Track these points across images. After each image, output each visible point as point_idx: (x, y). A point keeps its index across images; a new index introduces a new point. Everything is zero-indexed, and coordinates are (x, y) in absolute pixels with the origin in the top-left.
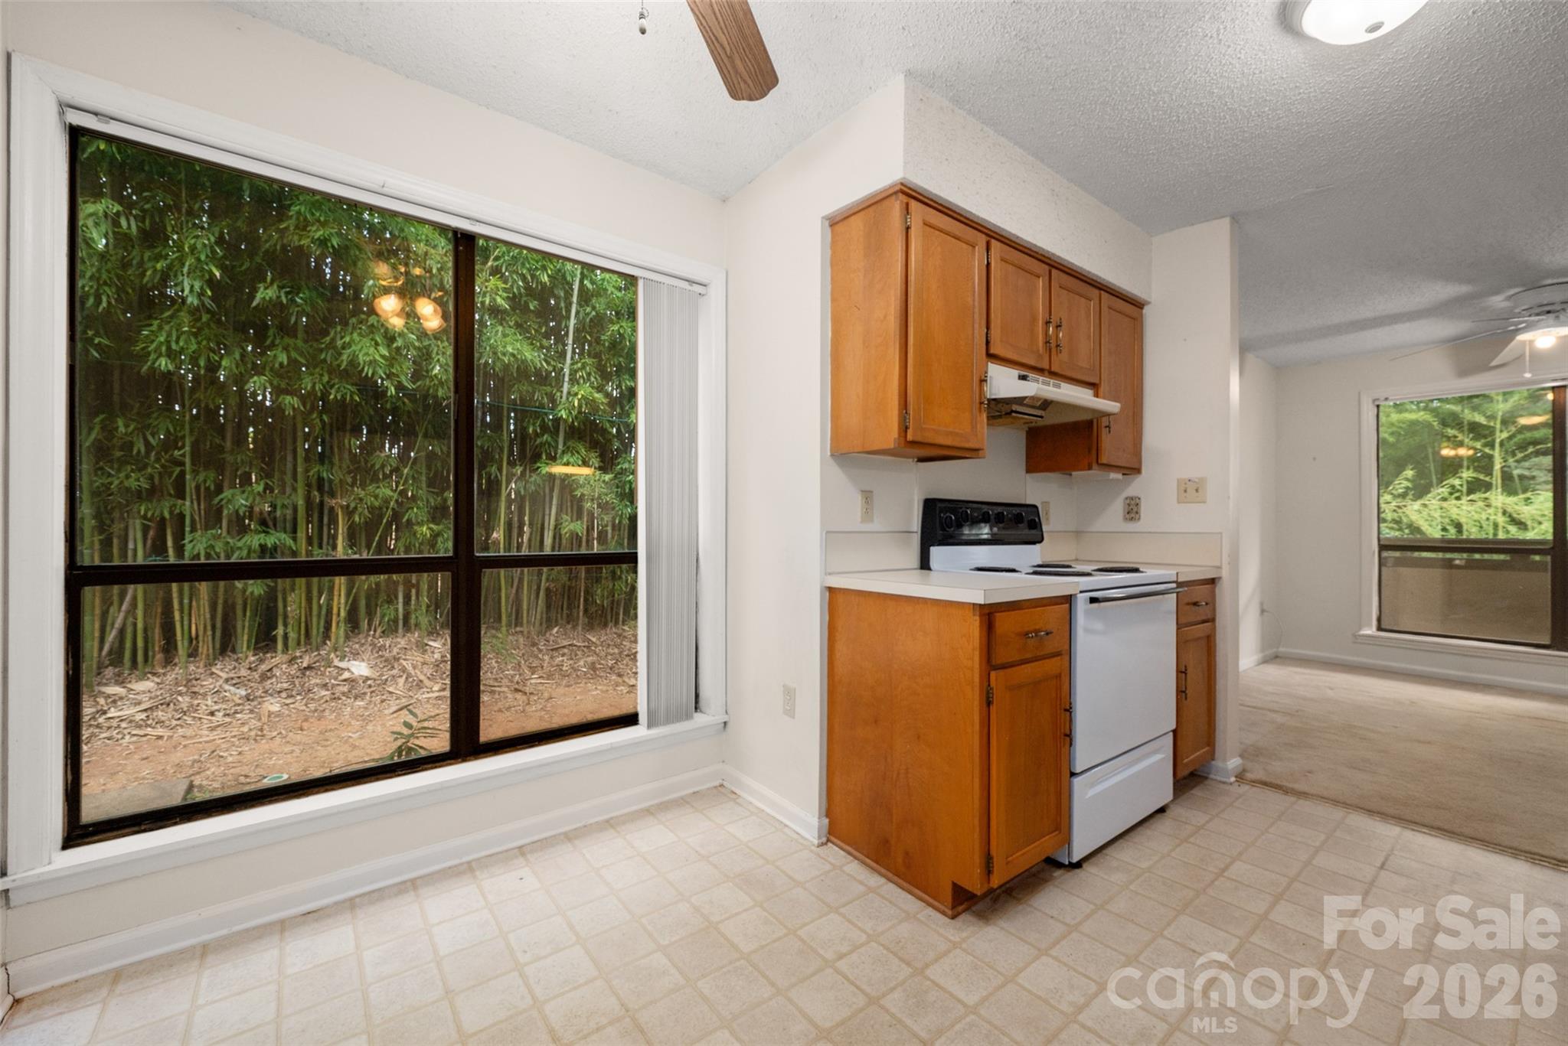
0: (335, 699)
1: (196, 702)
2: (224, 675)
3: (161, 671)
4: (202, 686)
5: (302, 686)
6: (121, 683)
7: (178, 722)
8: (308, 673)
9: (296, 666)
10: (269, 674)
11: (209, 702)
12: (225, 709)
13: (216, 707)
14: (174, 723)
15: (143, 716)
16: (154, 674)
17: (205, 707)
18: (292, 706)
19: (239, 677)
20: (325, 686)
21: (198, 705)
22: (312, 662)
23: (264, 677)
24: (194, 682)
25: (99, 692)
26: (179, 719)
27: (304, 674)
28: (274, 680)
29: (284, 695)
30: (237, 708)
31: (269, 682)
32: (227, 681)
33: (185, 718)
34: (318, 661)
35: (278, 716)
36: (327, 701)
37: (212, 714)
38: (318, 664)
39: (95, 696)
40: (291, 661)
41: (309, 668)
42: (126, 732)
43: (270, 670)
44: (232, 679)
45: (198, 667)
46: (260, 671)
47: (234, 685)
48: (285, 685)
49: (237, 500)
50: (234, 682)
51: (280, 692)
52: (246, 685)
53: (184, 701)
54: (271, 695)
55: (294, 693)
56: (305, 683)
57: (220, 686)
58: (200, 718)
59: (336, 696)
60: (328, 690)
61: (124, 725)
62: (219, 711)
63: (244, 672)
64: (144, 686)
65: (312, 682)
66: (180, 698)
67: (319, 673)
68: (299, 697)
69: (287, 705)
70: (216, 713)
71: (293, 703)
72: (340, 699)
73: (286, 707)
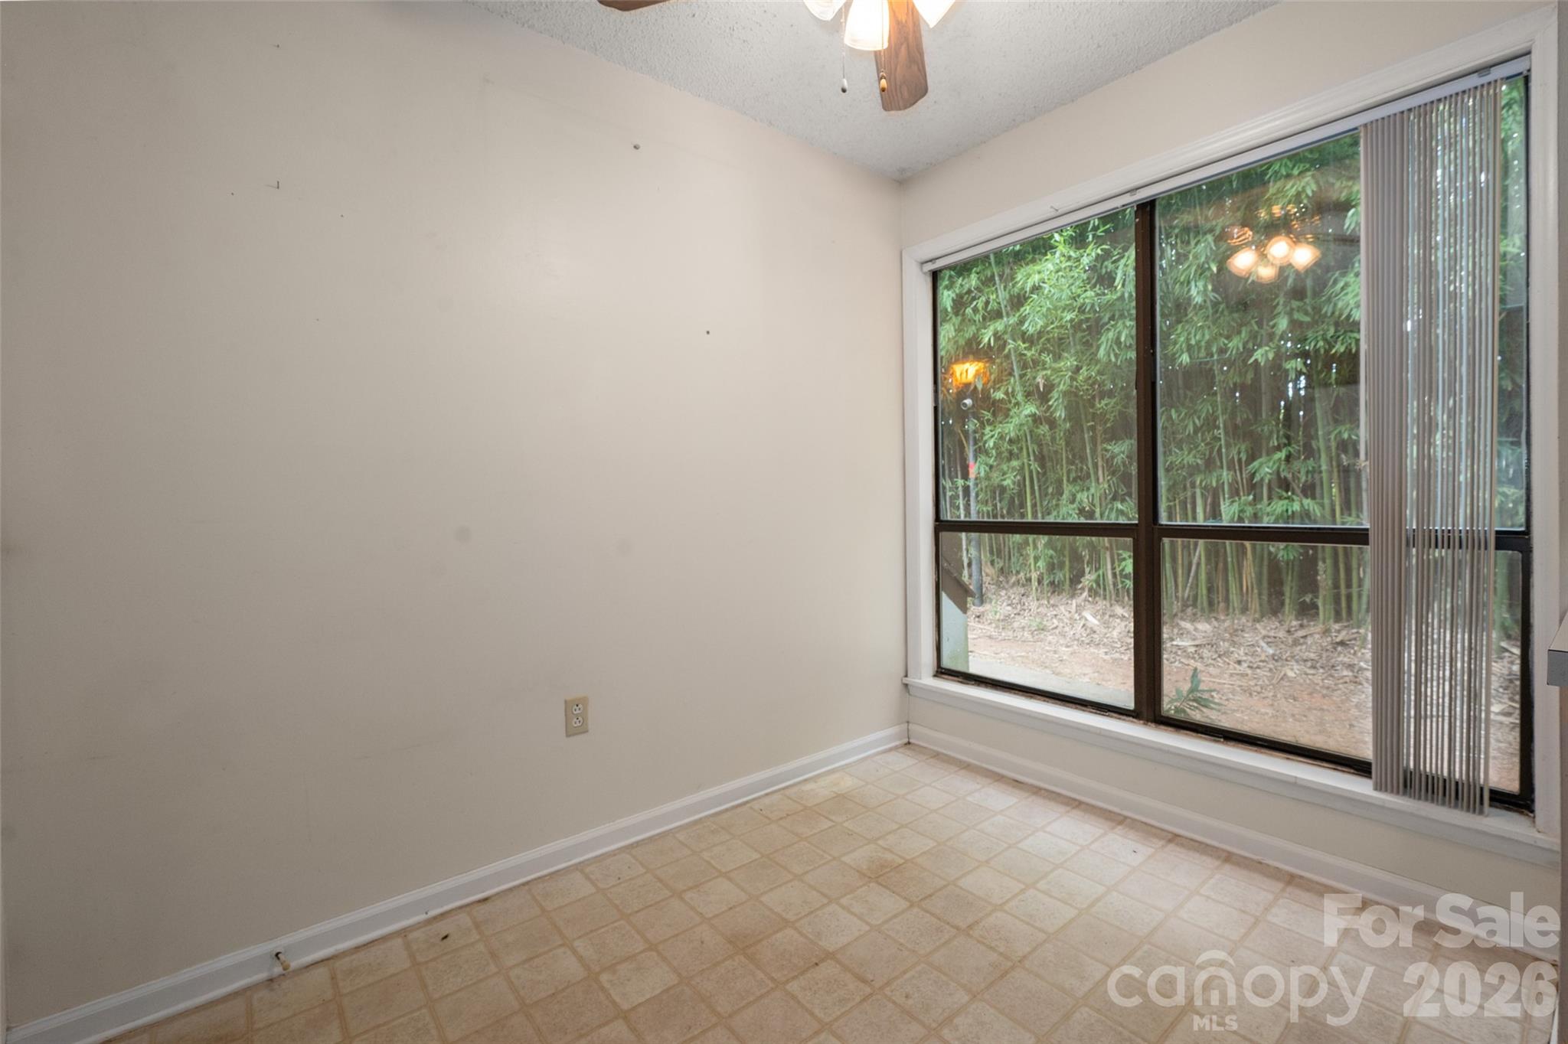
0: (1356, 682)
1: (1232, 649)
2: (1264, 632)
3: (1223, 618)
4: (1243, 637)
5: (1328, 661)
6: (1193, 621)
7: (1212, 662)
8: (1339, 648)
9: (1329, 639)
10: (1302, 641)
11: (1241, 652)
12: (1251, 662)
13: (1245, 658)
14: (1210, 661)
15: (1193, 649)
16: (1216, 619)
17: (1236, 656)
18: (1310, 677)
19: (1275, 637)
20: (1350, 667)
21: (1232, 653)
22: (1347, 638)
23: (1296, 643)
24: (1240, 632)
25: (1178, 624)
26: (1215, 659)
27: (1335, 649)
28: (1304, 647)
29: (1309, 664)
30: (1261, 664)
31: (1299, 648)
32: (1264, 637)
33: (1219, 659)
34: (1355, 639)
35: (1290, 681)
36: (1346, 683)
37: (1239, 662)
38: (1353, 642)
39: (1173, 627)
40: (1326, 632)
41: (1342, 643)
42: (1178, 658)
43: (1305, 637)
44: (1269, 637)
45: (1248, 621)
46: (1295, 636)
47: (1268, 643)
48: (1312, 656)
49: (1266, 468)
50: (1270, 640)
51: (1306, 661)
52: (1276, 646)
53: (1224, 646)
54: (1297, 661)
55: (1318, 665)
56: (1332, 658)
57: (1257, 641)
58: (1229, 664)
59: (1358, 680)
60: (1353, 671)
61: (1179, 652)
62: (1245, 661)
63: (1281, 634)
64: (1204, 627)
65: (1339, 659)
66: (1221, 643)
67: (1352, 651)
68: (1321, 671)
69: (1307, 674)
70: (1243, 663)
71: (1314, 675)
72: (1361, 684)
73: (1304, 676)
